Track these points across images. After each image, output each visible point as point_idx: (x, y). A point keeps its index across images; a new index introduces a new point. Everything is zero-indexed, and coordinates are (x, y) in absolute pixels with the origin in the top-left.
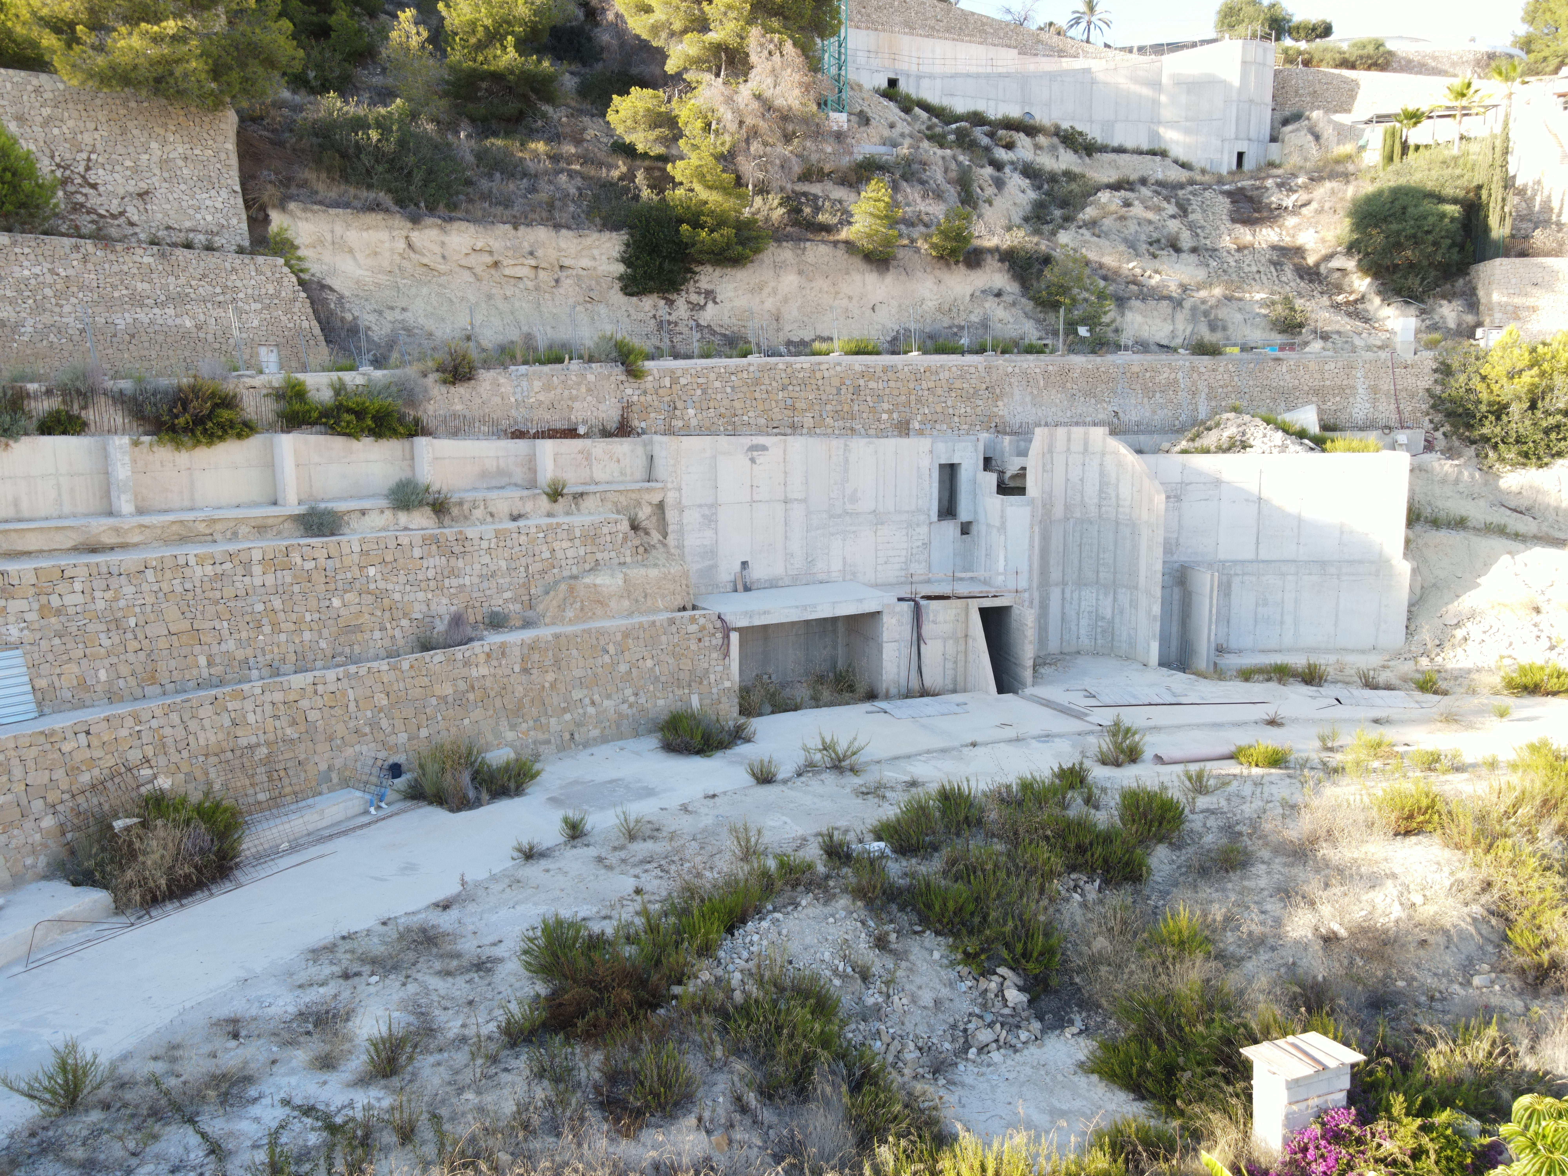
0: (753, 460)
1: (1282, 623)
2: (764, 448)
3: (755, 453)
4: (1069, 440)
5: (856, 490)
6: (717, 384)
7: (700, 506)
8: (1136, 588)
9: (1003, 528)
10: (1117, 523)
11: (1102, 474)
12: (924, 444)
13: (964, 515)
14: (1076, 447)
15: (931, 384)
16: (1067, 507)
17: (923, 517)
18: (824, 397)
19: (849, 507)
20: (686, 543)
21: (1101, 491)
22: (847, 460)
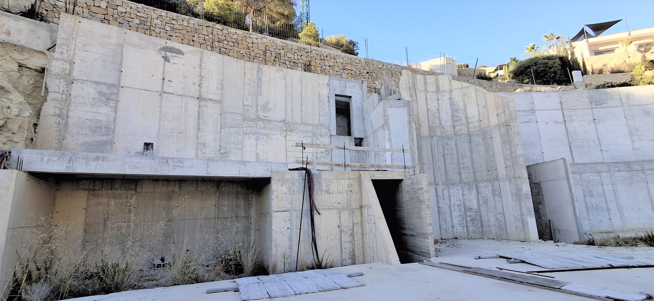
0: (166, 59)
1: (608, 209)
2: (179, 52)
3: (169, 54)
4: (425, 83)
5: (268, 102)
6: (158, 22)
7: (97, 83)
8: (497, 179)
9: (386, 125)
10: (470, 135)
11: (452, 104)
12: (324, 79)
13: (357, 132)
14: (432, 88)
15: (332, 64)
16: (430, 128)
17: (324, 131)
18: (253, 54)
19: (261, 114)
20: (71, 114)
21: (453, 116)
22: (260, 79)
